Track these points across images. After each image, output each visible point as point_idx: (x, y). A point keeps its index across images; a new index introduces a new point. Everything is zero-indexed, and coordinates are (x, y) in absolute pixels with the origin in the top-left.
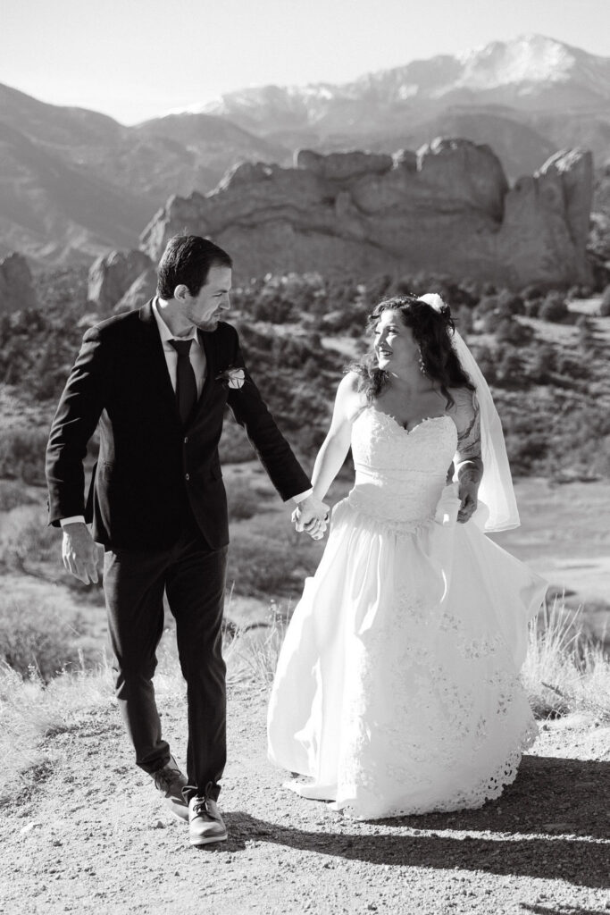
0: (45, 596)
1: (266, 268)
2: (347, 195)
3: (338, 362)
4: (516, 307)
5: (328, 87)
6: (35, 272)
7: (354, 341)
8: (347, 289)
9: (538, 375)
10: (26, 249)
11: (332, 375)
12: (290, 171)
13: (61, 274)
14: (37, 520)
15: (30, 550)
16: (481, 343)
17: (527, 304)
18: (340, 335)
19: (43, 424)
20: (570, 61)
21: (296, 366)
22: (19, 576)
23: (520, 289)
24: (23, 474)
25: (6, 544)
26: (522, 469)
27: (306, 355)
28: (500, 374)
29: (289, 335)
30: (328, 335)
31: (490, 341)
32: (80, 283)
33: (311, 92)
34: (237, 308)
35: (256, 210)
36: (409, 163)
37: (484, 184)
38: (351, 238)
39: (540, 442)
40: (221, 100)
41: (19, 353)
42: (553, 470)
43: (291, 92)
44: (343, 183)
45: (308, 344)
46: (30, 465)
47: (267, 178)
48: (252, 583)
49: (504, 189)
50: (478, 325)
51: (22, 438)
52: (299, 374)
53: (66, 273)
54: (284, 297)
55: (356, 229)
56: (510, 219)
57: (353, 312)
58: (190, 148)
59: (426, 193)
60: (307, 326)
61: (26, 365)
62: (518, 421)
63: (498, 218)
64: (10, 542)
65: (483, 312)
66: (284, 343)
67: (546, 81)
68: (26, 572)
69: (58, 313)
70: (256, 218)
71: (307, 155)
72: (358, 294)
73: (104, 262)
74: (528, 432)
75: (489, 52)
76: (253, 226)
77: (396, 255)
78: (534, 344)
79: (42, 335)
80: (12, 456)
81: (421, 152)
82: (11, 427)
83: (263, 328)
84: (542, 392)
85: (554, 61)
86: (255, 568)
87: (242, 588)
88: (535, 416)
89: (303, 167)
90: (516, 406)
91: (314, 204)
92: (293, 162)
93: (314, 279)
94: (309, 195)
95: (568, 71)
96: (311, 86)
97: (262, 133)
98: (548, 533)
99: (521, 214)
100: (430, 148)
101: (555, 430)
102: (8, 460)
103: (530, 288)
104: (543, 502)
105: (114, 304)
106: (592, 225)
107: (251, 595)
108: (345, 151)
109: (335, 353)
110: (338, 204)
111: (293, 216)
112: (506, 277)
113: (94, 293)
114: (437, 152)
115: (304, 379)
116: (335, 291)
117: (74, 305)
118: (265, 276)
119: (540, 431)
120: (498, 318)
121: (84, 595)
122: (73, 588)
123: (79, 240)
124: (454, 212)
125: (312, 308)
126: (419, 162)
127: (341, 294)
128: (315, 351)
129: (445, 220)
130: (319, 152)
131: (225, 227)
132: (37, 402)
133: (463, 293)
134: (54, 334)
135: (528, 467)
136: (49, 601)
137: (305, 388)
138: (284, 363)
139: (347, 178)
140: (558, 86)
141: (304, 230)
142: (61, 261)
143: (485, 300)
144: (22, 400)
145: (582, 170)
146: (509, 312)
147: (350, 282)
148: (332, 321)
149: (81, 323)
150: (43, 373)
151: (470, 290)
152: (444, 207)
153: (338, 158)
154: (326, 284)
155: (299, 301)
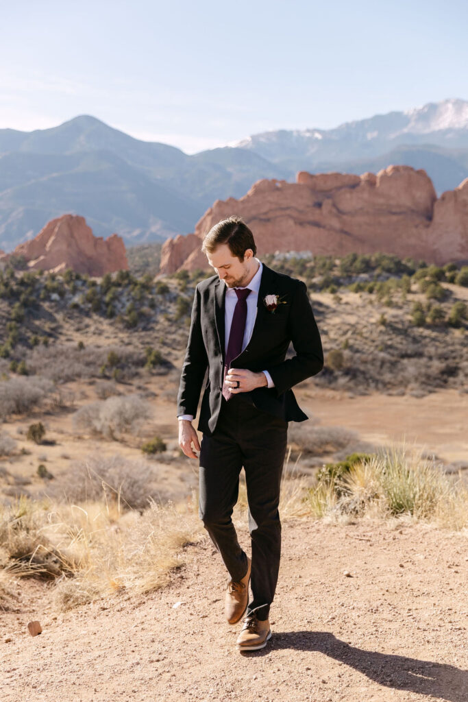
0: (127, 455)
1: (276, 247)
2: (330, 201)
3: (322, 309)
4: (440, 276)
5: (319, 131)
6: (127, 247)
7: (332, 296)
8: (328, 262)
9: (453, 321)
10: (122, 232)
12: (293, 186)
13: (144, 248)
14: (124, 405)
15: (119, 425)
16: (416, 300)
17: (448, 274)
18: (323, 291)
19: (129, 344)
22: (111, 441)
23: (443, 264)
24: (115, 376)
25: (103, 421)
26: (442, 383)
28: (428, 320)
30: (315, 291)
31: (423, 298)
32: (156, 255)
33: (308, 135)
35: (271, 210)
36: (371, 182)
37: (421, 196)
38: (332, 229)
39: (454, 365)
40: (249, 139)
41: (116, 298)
42: (462, 384)
43: (295, 134)
44: (328, 194)
46: (119, 370)
47: (278, 189)
49: (433, 199)
50: (414, 287)
51: (116, 353)
53: (147, 248)
54: (287, 266)
55: (335, 223)
56: (437, 218)
57: (332, 277)
58: (229, 169)
59: (381, 201)
61: (119, 306)
62: (440, 351)
63: (429, 217)
64: (106, 419)
65: (418, 279)
67: (463, 129)
68: (116, 440)
69: (141, 273)
70: (271, 215)
71: (304, 175)
72: (335, 266)
73: (171, 242)
74: (446, 359)
75: (426, 110)
76: (268, 220)
77: (361, 240)
78: (451, 301)
79: (131, 287)
80: (109, 364)
81: (379, 174)
82: (109, 345)
84: (457, 334)
88: (451, 348)
89: (302, 183)
90: (439, 341)
91: (308, 206)
92: (295, 179)
93: (307, 255)
94: (306, 200)
96: (308, 131)
97: (276, 161)
98: (458, 426)
99: (443, 215)
100: (385, 172)
101: (464, 358)
102: (106, 367)
103: (450, 264)
104: (456, 405)
105: (177, 268)
108: (329, 172)
109: (320, 304)
110: (324, 207)
111: (295, 214)
112: (434, 256)
113: (165, 260)
114: (390, 174)
116: (321, 263)
117: (151, 269)
118: (274, 251)
119: (454, 358)
120: (427, 284)
121: (152, 455)
122: (145, 450)
123: (155, 228)
124: (400, 213)
125: (305, 274)
126: (378, 181)
127: (324, 265)
129: (395, 218)
130: (312, 173)
132: (126, 330)
133: (405, 266)
134: (138, 287)
135: (446, 382)
136: (130, 458)
139: (331, 190)
141: (301, 224)
142: (144, 241)
143: (419, 272)
144: (117, 328)
146: (435, 280)
147: (330, 258)
148: (317, 283)
149: (156, 280)
150: (130, 312)
151: (410, 265)
152: (394, 210)
153: (325, 177)
154: (315, 258)
155: (297, 269)
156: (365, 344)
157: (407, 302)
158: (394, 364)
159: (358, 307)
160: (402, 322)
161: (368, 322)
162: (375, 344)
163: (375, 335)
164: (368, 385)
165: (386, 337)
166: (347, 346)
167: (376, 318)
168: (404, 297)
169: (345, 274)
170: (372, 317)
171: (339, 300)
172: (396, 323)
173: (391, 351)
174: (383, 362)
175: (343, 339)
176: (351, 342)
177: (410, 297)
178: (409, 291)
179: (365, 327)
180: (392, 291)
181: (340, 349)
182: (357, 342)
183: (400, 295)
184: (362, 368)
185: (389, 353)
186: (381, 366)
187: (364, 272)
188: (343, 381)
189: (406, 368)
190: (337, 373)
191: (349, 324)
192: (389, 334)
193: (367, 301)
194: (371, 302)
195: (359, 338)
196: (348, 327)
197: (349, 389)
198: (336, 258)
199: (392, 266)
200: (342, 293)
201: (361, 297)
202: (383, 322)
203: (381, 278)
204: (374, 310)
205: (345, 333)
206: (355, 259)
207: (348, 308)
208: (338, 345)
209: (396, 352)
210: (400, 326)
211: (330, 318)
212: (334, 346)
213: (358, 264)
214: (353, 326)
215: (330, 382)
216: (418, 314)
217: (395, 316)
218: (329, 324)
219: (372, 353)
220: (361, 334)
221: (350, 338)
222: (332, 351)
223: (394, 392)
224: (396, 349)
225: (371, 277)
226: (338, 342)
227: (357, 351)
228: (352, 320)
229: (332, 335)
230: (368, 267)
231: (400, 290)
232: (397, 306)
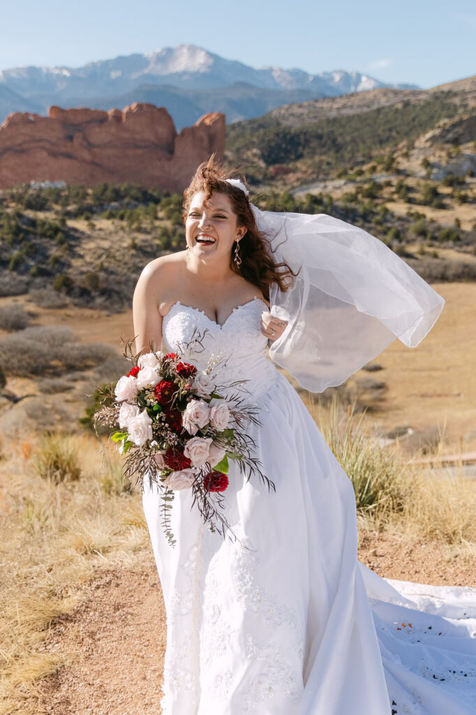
1: (31, 177)
2: (80, 135)
3: (77, 235)
5: (67, 69)
7: (86, 223)
8: (81, 191)
11: (73, 243)
12: (45, 119)
18: (78, 218)
21: (52, 237)
27: (56, 230)
29: (46, 218)
30: (70, 218)
31: (168, 224)
33: (57, 72)
34: (13, 201)
35: (25, 142)
36: (118, 117)
37: (163, 131)
38: (83, 160)
43: (44, 71)
44: (78, 127)
45: (58, 223)
47: (30, 122)
48: (26, 369)
49: (174, 134)
50: (161, 214)
52: (54, 242)
54: (43, 195)
56: (178, 152)
57: (85, 205)
59: (127, 135)
60: (57, 213)
63: (170, 150)
65: (163, 207)
66: (44, 223)
67: (197, 72)
70: (25, 146)
71: (55, 109)
72: (87, 194)
75: (164, 54)
76: (23, 151)
77: (110, 171)
81: (125, 110)
83: (30, 214)
85: (202, 61)
86: (28, 360)
87: (20, 372)
89: (53, 116)
91: (60, 139)
92: (46, 113)
93: (60, 184)
94: (56, 134)
95: (210, 67)
96: (56, 68)
97: (27, 95)
99: (184, 150)
100: (130, 109)
107: (25, 376)
108: (79, 107)
109: (75, 230)
110: (75, 140)
111: (48, 146)
114: (135, 111)
115: (56, 245)
116: (75, 192)
118: (30, 181)
120: (172, 211)
124: (145, 147)
125: (61, 202)
126: (124, 117)
127: (77, 194)
128: (63, 229)
129: (140, 152)
130: (63, 107)
131: (5, 151)
133: (151, 195)
137: (57, 250)
138: (43, 235)
139: (81, 124)
140: (204, 75)
141: (54, 154)
143: (164, 201)
145: (219, 126)
147: (83, 187)
148: (73, 211)
151: (155, 194)
152: (139, 145)
153: (75, 112)
154: (69, 188)
155: (52, 197)
156: (119, 266)
157: (154, 228)
159: (111, 233)
160: (151, 246)
161: (120, 246)
162: (128, 266)
163: (127, 258)
164: (123, 304)
165: (137, 260)
166: (102, 268)
167: (127, 242)
168: (152, 223)
169: (97, 203)
170: (124, 241)
171: (92, 227)
172: (146, 246)
175: (98, 262)
176: (106, 265)
177: (157, 223)
178: (156, 218)
179: (118, 251)
180: (141, 218)
181: (96, 272)
182: (112, 265)
183: (149, 221)
184: (116, 288)
187: (115, 200)
188: (99, 301)
190: (94, 294)
191: (103, 249)
192: (140, 257)
193: (119, 227)
194: (122, 228)
195: (113, 261)
196: (102, 251)
197: (106, 308)
198: (89, 187)
199: (139, 195)
200: (95, 220)
201: (113, 223)
202: (134, 246)
203: (130, 206)
204: (125, 235)
205: (100, 257)
206: (106, 188)
207: (102, 234)
208: (94, 268)
210: (149, 250)
211: (86, 243)
212: (90, 269)
213: (109, 193)
214: (106, 250)
215: (88, 302)
216: (165, 239)
217: (144, 241)
218: (84, 249)
219: (125, 275)
220: (114, 257)
221: (104, 261)
222: (89, 274)
225: (121, 205)
226: (94, 265)
227: (112, 273)
228: (106, 244)
229: (88, 259)
230: (118, 196)
231: (148, 216)
232: (146, 232)
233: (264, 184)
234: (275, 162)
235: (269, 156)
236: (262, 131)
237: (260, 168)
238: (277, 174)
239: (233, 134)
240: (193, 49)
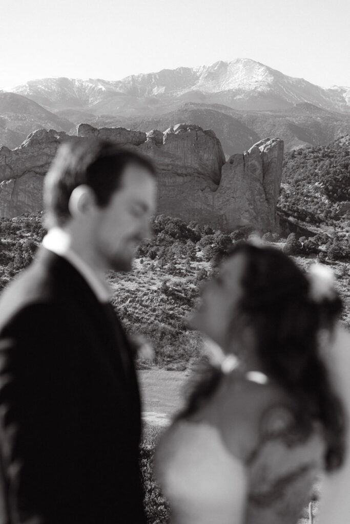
4: (226, 243)
5: (103, 82)
17: (234, 242)
20: (270, 79)
23: (229, 232)
31: (207, 266)
33: (91, 85)
34: (29, 231)
37: (208, 157)
40: (27, 85)
43: (77, 83)
49: (222, 162)
50: (199, 254)
56: (224, 183)
59: (166, 160)
63: (217, 182)
65: (203, 246)
67: (254, 91)
71: (85, 127)
75: (216, 68)
81: (166, 132)
85: (260, 78)
89: (82, 135)
92: (74, 131)
95: (269, 85)
96: (91, 81)
97: (55, 111)
99: (233, 180)
100: (172, 130)
103: (237, 231)
106: (281, 190)
112: (220, 222)
114: (177, 133)
124: (186, 175)
126: (164, 139)
129: (180, 180)
131: (24, 173)
133: (189, 230)
140: (261, 94)
143: (204, 238)
145: (276, 153)
151: (195, 230)
152: (179, 172)
156: (145, 312)
157: (190, 271)
158: (175, 336)
160: (185, 291)
161: (149, 289)
162: (156, 313)
163: (155, 304)
165: (169, 307)
167: (157, 285)
168: (188, 263)
170: (154, 284)
172: (178, 291)
173: (172, 321)
174: (163, 333)
176: (130, 310)
177: (194, 264)
178: (194, 258)
179: (146, 294)
180: (176, 257)
182: (137, 311)
183: (184, 261)
185: (170, 324)
186: (162, 338)
189: (188, 341)
191: (128, 291)
192: (170, 303)
193: (149, 267)
194: (153, 269)
195: (138, 306)
199: (176, 230)
201: (142, 262)
202: (165, 290)
203: (164, 243)
209: (177, 323)
210: (182, 295)
214: (132, 293)
217: (177, 284)
219: (152, 323)
220: (141, 302)
221: (129, 306)
223: (175, 366)
224: (178, 319)
227: (138, 320)
231: (183, 256)
232: (181, 274)
233: (327, 225)
234: (341, 198)
235: (334, 191)
236: (327, 162)
237: (324, 204)
238: (342, 213)
239: (291, 163)
240: (250, 64)
